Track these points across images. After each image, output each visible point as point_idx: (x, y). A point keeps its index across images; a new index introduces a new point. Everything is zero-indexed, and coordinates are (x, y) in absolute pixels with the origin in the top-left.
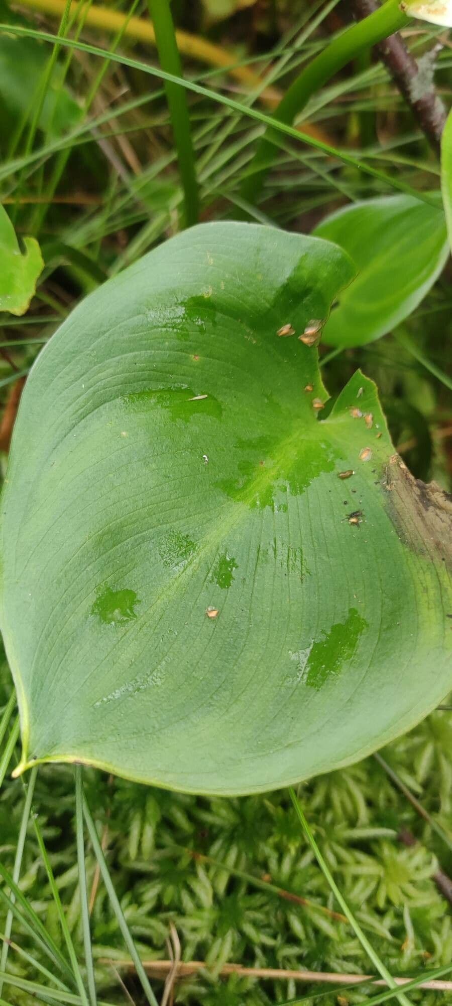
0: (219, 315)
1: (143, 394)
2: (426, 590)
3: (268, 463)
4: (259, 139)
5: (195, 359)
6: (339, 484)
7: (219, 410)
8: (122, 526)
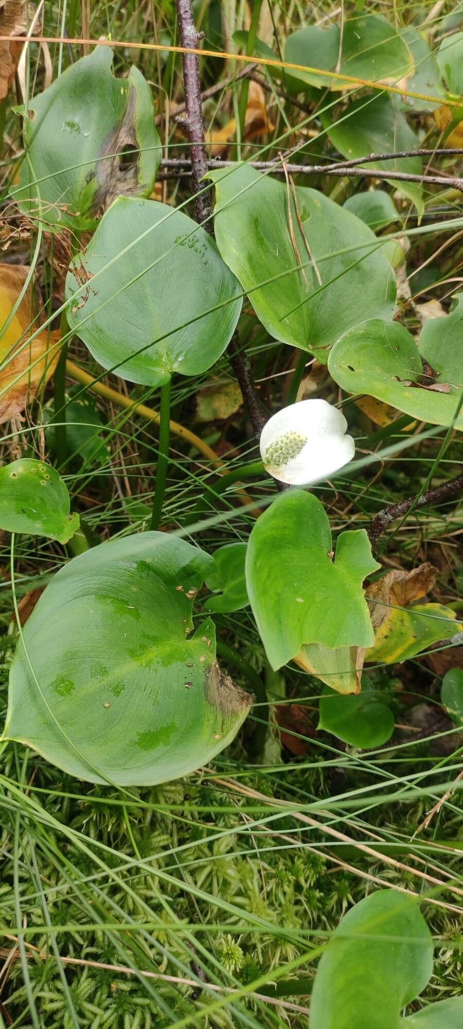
0: (151, 572)
1: (105, 597)
2: (209, 720)
3: (154, 649)
4: (200, 498)
5: (134, 589)
6: (186, 668)
7: (138, 616)
8: (77, 652)
